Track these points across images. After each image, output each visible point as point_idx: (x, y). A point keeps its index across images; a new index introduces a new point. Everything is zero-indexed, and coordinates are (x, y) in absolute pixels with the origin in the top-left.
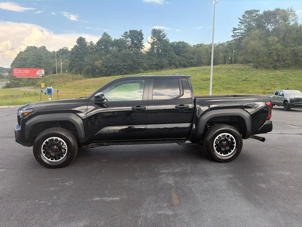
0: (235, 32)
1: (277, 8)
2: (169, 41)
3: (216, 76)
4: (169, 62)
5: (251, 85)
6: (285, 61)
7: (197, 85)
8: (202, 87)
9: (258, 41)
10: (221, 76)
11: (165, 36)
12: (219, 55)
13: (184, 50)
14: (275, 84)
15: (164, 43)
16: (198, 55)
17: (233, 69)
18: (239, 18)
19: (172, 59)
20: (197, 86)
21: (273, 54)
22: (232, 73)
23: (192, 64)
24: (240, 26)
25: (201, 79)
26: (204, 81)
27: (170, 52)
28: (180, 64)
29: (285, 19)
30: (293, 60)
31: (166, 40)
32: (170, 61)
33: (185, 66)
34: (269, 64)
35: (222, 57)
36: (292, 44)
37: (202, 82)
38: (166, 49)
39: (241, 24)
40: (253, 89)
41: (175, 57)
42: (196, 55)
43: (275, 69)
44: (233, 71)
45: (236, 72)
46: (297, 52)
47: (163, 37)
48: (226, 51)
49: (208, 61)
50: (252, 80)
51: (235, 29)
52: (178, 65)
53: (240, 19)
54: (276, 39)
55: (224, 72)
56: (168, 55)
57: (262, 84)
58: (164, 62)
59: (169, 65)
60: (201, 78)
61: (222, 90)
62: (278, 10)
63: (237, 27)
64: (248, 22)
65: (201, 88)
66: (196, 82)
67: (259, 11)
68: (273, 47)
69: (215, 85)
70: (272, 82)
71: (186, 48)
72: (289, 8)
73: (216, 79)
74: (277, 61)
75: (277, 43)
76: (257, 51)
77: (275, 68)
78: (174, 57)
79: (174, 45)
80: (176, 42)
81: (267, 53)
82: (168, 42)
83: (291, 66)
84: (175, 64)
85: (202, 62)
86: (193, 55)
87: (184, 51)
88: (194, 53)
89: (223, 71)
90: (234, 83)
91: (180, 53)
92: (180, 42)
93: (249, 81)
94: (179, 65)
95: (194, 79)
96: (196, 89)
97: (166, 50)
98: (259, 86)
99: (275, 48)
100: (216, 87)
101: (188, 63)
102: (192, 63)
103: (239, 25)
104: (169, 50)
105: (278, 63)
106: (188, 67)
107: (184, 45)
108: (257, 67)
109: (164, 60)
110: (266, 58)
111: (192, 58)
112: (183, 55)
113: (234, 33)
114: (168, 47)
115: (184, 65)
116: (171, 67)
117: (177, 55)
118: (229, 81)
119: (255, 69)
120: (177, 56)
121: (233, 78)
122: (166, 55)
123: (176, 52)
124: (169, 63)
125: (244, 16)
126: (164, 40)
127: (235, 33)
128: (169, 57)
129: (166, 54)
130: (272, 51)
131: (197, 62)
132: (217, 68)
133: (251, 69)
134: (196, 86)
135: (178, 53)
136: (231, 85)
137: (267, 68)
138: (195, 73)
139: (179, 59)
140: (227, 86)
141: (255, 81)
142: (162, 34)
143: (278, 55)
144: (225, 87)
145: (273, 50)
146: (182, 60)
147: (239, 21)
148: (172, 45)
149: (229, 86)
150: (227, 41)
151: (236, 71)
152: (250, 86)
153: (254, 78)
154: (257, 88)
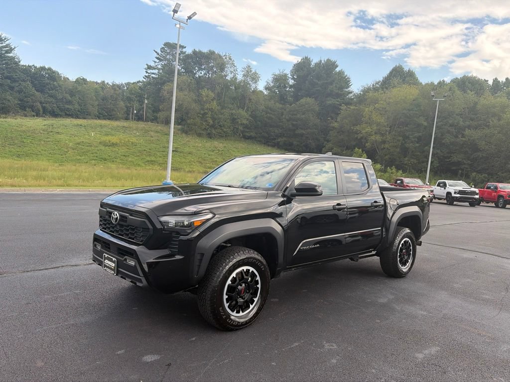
0: (149, 71)
1: (212, 49)
2: (20, 62)
3: (127, 140)
4: (20, 102)
5: (185, 159)
6: (223, 128)
7: (96, 153)
8: (104, 156)
9: (187, 93)
10: (134, 140)
11: (11, 50)
12: (117, 104)
13: (54, 85)
14: (217, 160)
15: (9, 62)
16: (79, 98)
17: (152, 131)
18: (154, 51)
19: (26, 97)
20: (95, 155)
21: (207, 115)
22: (152, 137)
23: (68, 113)
24: (156, 64)
25: (100, 143)
26: (107, 147)
27: (23, 84)
28: (44, 108)
29: (222, 67)
30: (232, 128)
31: (14, 58)
32: (21, 100)
33: (54, 115)
34: (203, 130)
35: (124, 107)
36: (230, 106)
37: (103, 148)
38: (12, 76)
39: (158, 61)
40: (190, 165)
41: (34, 95)
42: (78, 98)
43: (211, 138)
44: (152, 133)
45: (158, 136)
46: (236, 117)
47: (7, 52)
48: (129, 99)
49: (98, 112)
50: (185, 151)
51: (149, 67)
52: (39, 111)
53: (156, 52)
54: (212, 95)
55: (137, 134)
56: (16, 89)
57: (200, 160)
58: (9, 100)
59: (20, 108)
60: (99, 141)
61: (143, 165)
62: (212, 53)
63: (153, 64)
64: (168, 60)
65: (105, 160)
66: (91, 146)
67: (185, 47)
68: (207, 106)
69: (129, 156)
70: (213, 157)
71: (57, 81)
72: (227, 54)
73: (128, 146)
74: (212, 126)
75: (212, 100)
76: (186, 108)
77: (210, 136)
78: (32, 95)
79: (30, 71)
80: (33, 66)
81: (200, 113)
82: (17, 63)
83: (229, 136)
84: (32, 108)
85: (87, 112)
86: (71, 97)
87: (52, 86)
88: (72, 93)
89: (135, 132)
90: (158, 154)
91: (45, 88)
92: (43, 68)
93: (180, 152)
94: (41, 110)
95: (87, 141)
96: (96, 160)
97: (13, 78)
98: (197, 161)
99: (211, 107)
100: (130, 159)
101: (61, 110)
102: (68, 110)
103: (155, 62)
104: (18, 78)
105: (214, 131)
106: (61, 116)
107: (53, 75)
108: (186, 133)
109: (9, 97)
110: (198, 120)
111: (69, 102)
112: (52, 93)
113: (147, 72)
114: (16, 72)
115: (54, 112)
116: (26, 112)
117: (37, 91)
118: (150, 149)
119: (184, 135)
120: (37, 93)
121: (155, 146)
122: (12, 88)
123: (34, 86)
124: (19, 104)
125: (162, 49)
126: (8, 57)
127: (149, 73)
128: (20, 92)
129: (13, 85)
130: (206, 111)
131: (79, 111)
132: (124, 127)
133: (179, 135)
134: (92, 154)
135: (41, 88)
136: (155, 157)
137: (200, 135)
138: (84, 130)
139: (43, 100)
140: (148, 159)
141: (189, 153)
142: (5, 44)
143: (214, 119)
144: (145, 160)
145: (207, 109)
146: (49, 103)
147: (156, 55)
148: (27, 70)
149: (153, 159)
150: (128, 82)
151: (156, 134)
152: (183, 160)
153: (187, 149)
154: (194, 164)
